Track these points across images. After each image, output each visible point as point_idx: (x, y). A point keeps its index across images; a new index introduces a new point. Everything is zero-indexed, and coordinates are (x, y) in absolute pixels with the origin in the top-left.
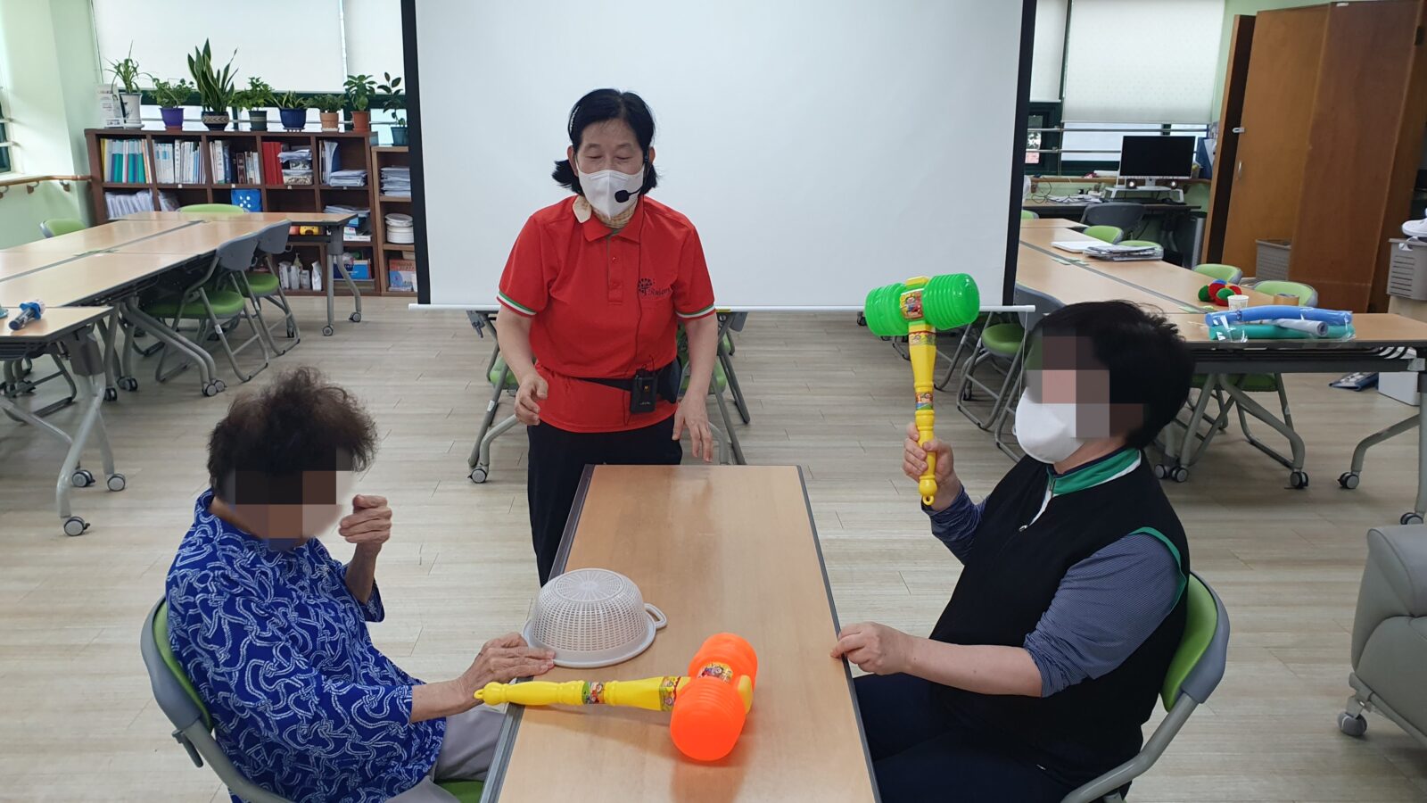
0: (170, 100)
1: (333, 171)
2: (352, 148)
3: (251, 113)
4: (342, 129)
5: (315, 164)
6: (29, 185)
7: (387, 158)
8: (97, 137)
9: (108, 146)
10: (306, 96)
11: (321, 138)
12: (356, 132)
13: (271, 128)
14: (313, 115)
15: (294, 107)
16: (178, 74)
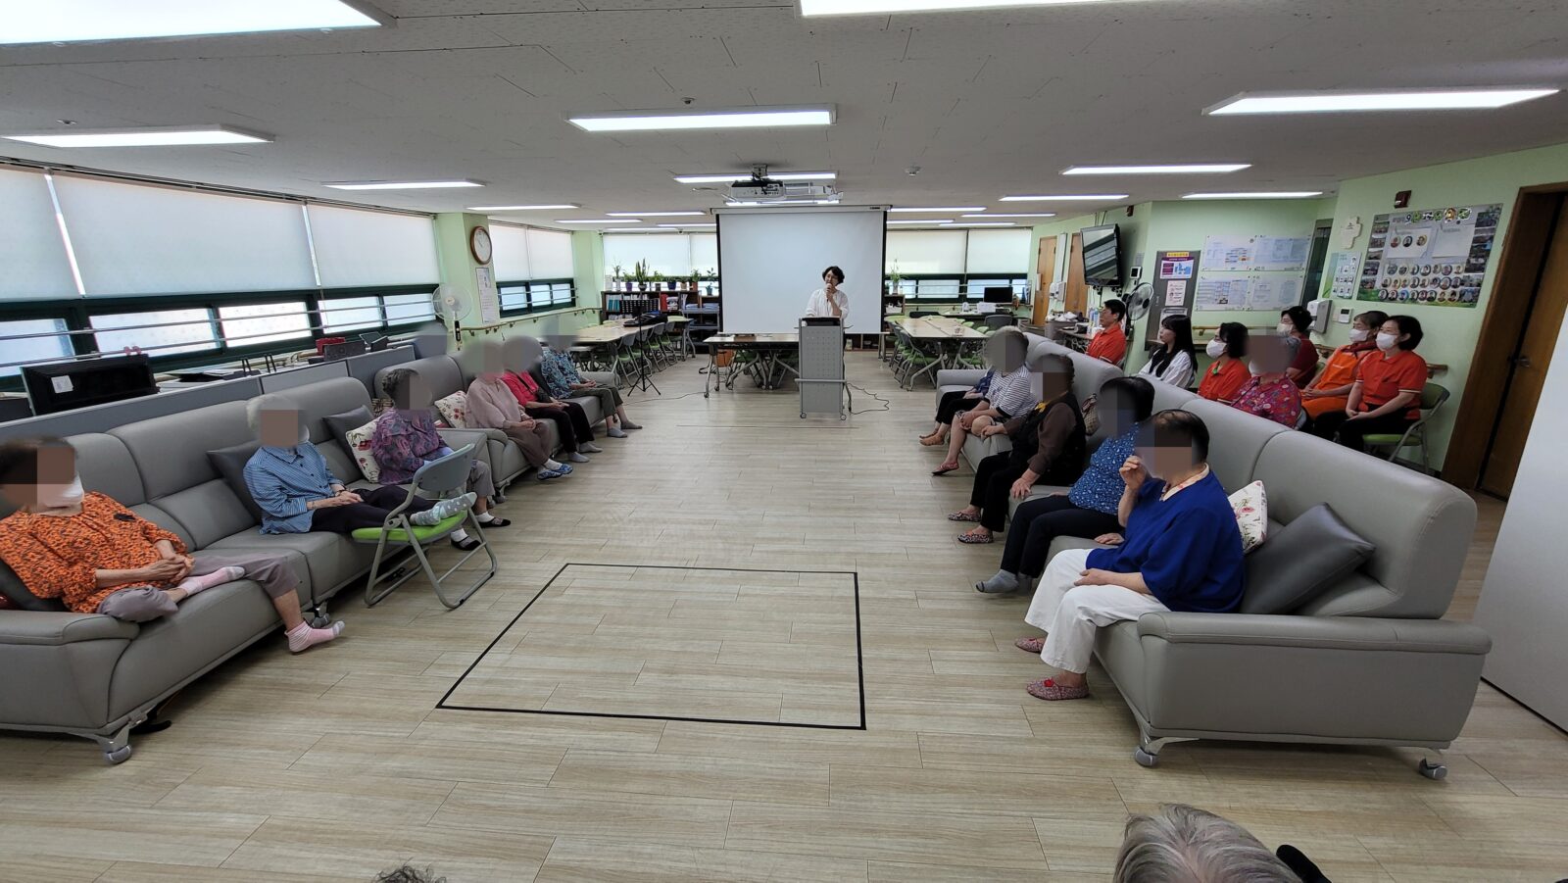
0: (629, 280)
1: (687, 303)
2: (693, 296)
3: (657, 285)
4: (688, 289)
5: (679, 303)
6: (583, 312)
7: (706, 300)
8: (605, 294)
9: (609, 297)
10: (677, 278)
11: (682, 293)
12: (693, 291)
13: (662, 290)
14: (678, 284)
15: (672, 282)
16: (632, 272)
